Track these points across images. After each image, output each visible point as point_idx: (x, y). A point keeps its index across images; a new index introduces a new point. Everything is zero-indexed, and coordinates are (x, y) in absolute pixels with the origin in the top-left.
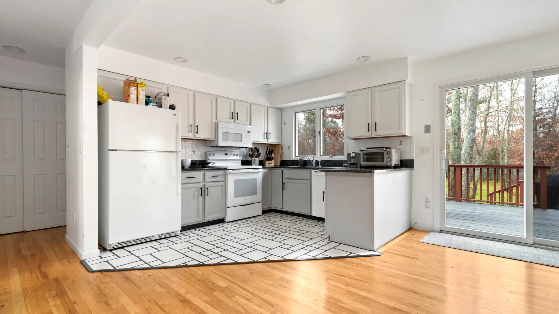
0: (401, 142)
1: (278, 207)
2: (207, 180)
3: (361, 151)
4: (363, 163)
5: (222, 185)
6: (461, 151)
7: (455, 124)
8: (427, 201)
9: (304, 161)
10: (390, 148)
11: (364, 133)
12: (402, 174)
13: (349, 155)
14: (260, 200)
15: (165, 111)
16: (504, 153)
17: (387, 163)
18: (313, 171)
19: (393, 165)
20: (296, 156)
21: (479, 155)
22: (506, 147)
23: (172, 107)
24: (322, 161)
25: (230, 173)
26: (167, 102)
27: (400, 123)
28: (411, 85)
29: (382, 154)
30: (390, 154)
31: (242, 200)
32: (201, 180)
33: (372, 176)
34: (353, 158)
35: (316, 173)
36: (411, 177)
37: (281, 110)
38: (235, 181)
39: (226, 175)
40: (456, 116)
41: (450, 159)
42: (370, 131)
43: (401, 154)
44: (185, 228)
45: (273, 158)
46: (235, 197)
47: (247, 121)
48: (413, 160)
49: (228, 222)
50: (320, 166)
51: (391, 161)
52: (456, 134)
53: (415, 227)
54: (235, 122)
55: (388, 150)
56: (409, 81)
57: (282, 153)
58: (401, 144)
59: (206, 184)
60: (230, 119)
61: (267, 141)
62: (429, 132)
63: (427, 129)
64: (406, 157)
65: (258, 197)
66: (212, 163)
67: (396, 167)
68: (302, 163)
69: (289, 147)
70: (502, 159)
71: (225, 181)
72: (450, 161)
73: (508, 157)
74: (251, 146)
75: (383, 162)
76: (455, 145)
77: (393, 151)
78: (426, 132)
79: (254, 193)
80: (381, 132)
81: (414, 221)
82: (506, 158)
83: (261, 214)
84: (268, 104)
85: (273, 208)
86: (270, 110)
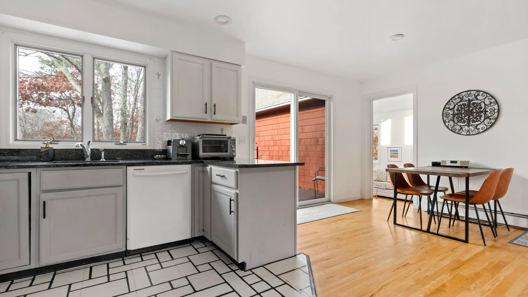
0: (222, 130)
3: (202, 137)
4: (201, 154)
9: (54, 149)
13: (175, 142)
17: (231, 153)
18: (130, 169)
20: (16, 140)
24: (105, 150)
27: (238, 110)
33: (296, 169)
35: (138, 173)
42: (207, 114)
51: (235, 151)
62: (246, 123)
63: (245, 120)
75: (227, 152)
78: (243, 123)
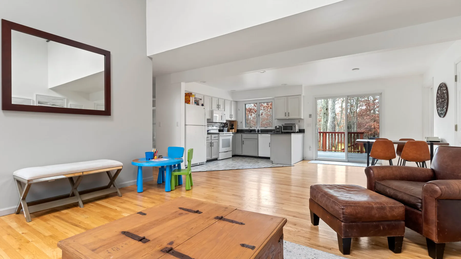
0: (299, 121)
1: (240, 153)
2: (212, 139)
3: (282, 125)
4: (283, 131)
5: (217, 141)
6: (327, 124)
7: (324, 108)
8: (310, 147)
10: (295, 124)
11: (283, 117)
12: (300, 135)
13: (276, 127)
14: (231, 149)
15: (200, 106)
16: (354, 125)
17: (294, 130)
18: (259, 134)
19: (296, 132)
20: (245, 127)
21: (338, 126)
22: (355, 121)
23: (203, 105)
24: (261, 130)
25: (221, 136)
26: (201, 102)
27: (299, 113)
28: (304, 96)
29: (292, 127)
30: (295, 126)
31: (225, 149)
32: (210, 139)
33: (291, 136)
34: (278, 128)
35: (260, 136)
36: (304, 137)
37: (236, 102)
38: (222, 139)
39: (219, 136)
40: (325, 103)
41: (322, 128)
42: (286, 116)
43: (299, 127)
44: (208, 161)
45: (234, 128)
46: (222, 148)
47: (223, 109)
48: (304, 130)
49: (219, 160)
50: (260, 132)
51: (295, 130)
52: (325, 113)
53: (305, 159)
54: (218, 110)
55: (294, 125)
56: (303, 94)
57: (237, 126)
58: (299, 122)
59: (212, 141)
60: (217, 108)
61: (231, 119)
62: (311, 117)
63: (310, 116)
64: (302, 128)
65: (230, 148)
66: (210, 131)
67: (297, 132)
68: (250, 131)
69: (241, 122)
70: (353, 129)
71: (218, 140)
72: (321, 130)
73: (356, 127)
74: (225, 122)
75: (292, 130)
76: (324, 120)
77: (296, 125)
78: (310, 117)
79: (229, 146)
80: (290, 117)
81: (305, 156)
82: (355, 128)
83: (232, 157)
84: (231, 99)
85: (236, 154)
86: (232, 102)
